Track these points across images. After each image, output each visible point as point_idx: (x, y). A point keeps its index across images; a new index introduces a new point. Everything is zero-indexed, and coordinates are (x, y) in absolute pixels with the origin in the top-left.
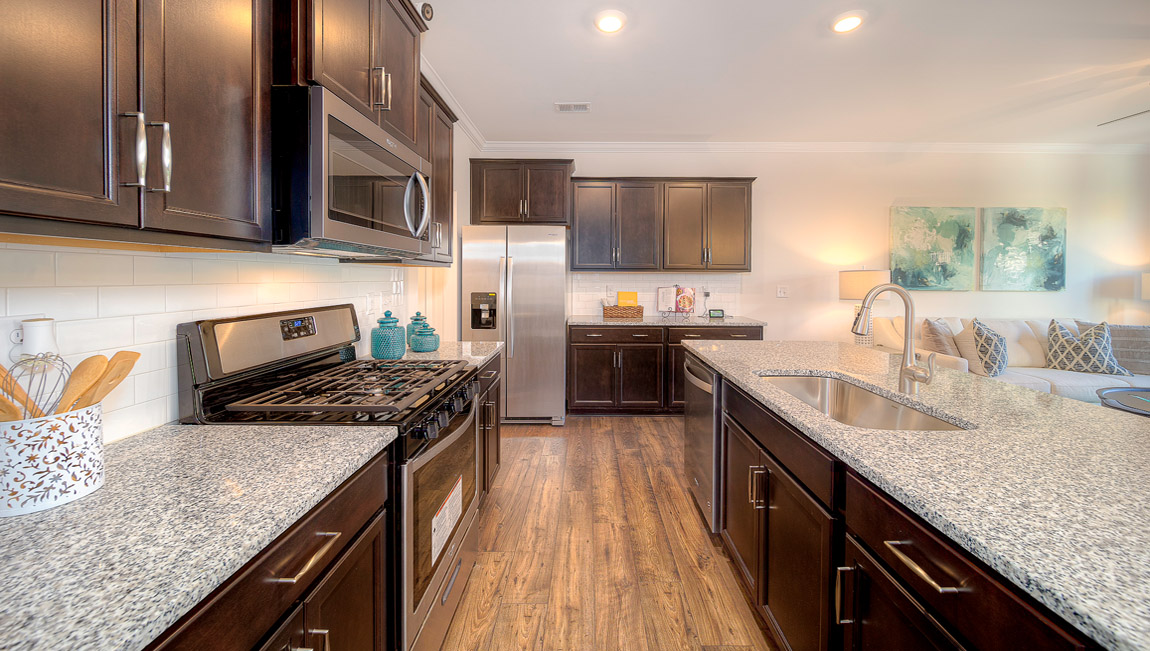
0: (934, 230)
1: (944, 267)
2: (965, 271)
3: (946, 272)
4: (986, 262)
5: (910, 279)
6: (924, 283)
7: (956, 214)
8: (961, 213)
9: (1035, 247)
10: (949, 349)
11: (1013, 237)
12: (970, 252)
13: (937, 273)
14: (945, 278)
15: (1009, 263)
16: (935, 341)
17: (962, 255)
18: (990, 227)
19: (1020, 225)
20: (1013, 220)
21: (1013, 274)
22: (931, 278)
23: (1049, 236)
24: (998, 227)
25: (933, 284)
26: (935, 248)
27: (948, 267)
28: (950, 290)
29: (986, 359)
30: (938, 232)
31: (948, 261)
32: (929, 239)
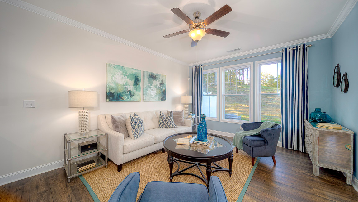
0: (126, 76)
1: (130, 92)
2: (138, 94)
3: (131, 94)
4: (145, 91)
5: (116, 97)
6: (122, 98)
7: (134, 71)
8: (136, 71)
9: (158, 87)
10: (121, 129)
11: (152, 83)
12: (139, 87)
13: (127, 94)
14: (131, 97)
15: (152, 91)
16: (115, 126)
17: (136, 87)
18: (146, 78)
19: (155, 79)
20: (153, 77)
21: (153, 95)
22: (125, 96)
23: (162, 84)
24: (148, 79)
25: (126, 99)
26: (127, 84)
27: (131, 92)
28: (132, 101)
29: (134, 131)
30: (128, 78)
31: (131, 90)
32: (124, 80)
